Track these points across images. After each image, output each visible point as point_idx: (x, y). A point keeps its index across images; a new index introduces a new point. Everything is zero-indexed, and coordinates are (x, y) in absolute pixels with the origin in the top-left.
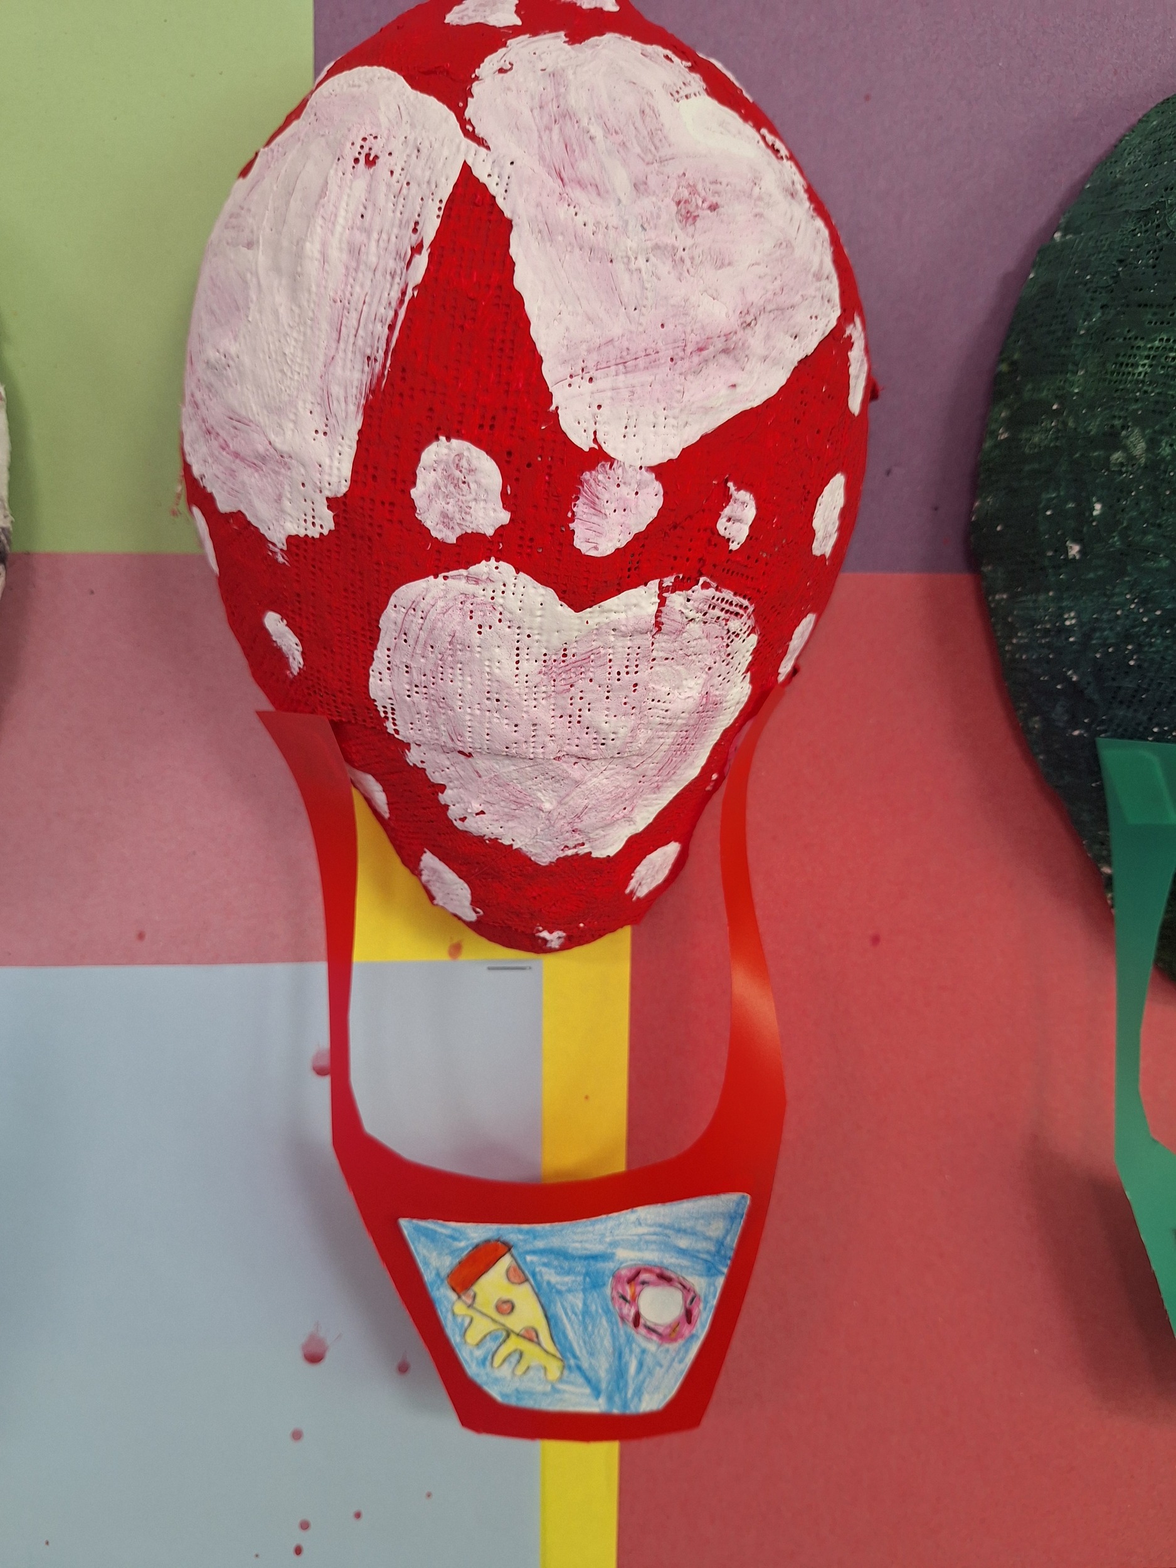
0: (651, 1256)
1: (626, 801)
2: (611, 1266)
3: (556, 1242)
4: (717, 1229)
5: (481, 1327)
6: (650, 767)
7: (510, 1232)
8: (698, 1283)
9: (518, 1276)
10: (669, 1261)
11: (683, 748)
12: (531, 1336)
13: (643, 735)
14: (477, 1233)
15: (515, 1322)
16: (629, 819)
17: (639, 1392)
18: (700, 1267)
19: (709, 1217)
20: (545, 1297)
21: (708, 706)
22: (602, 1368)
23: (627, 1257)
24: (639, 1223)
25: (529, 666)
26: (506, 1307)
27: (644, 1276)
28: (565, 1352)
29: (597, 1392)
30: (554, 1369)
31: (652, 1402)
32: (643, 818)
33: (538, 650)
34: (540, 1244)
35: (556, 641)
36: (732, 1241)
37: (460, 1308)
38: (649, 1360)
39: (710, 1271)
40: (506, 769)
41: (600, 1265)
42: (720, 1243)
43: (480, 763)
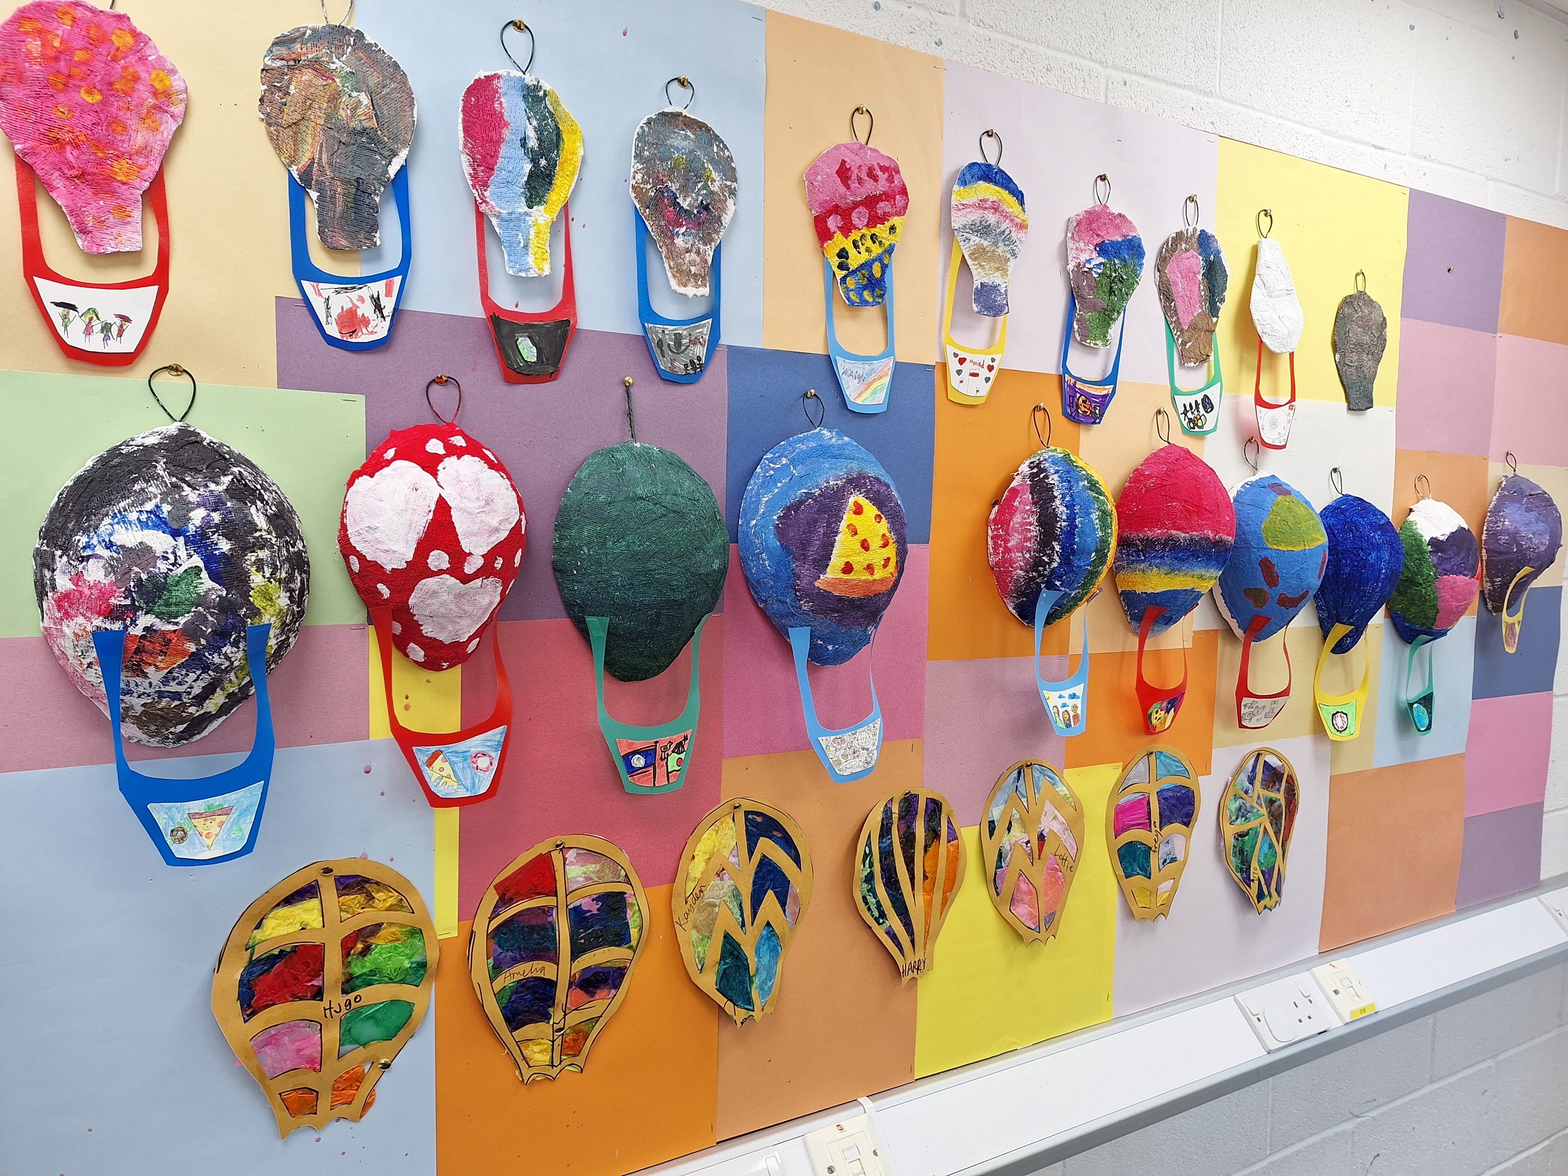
0: (480, 749)
1: (469, 627)
2: (470, 753)
3: (454, 749)
4: (498, 738)
5: (435, 776)
6: (476, 618)
7: (442, 748)
8: (493, 754)
9: (445, 760)
10: (485, 749)
11: (484, 614)
12: (449, 777)
13: (475, 611)
14: (434, 749)
15: (444, 774)
16: (469, 632)
17: (479, 788)
18: (494, 750)
19: (495, 735)
20: (452, 764)
21: (491, 603)
22: (468, 783)
23: (474, 750)
24: (476, 741)
25: (451, 596)
26: (441, 769)
27: (478, 755)
28: (458, 780)
29: (468, 790)
30: (455, 785)
31: (483, 790)
32: (473, 632)
33: (453, 593)
34: (450, 750)
35: (458, 591)
36: (502, 740)
37: (429, 771)
38: (481, 778)
39: (496, 750)
40: (441, 620)
41: (466, 754)
42: (499, 741)
43: (434, 619)
